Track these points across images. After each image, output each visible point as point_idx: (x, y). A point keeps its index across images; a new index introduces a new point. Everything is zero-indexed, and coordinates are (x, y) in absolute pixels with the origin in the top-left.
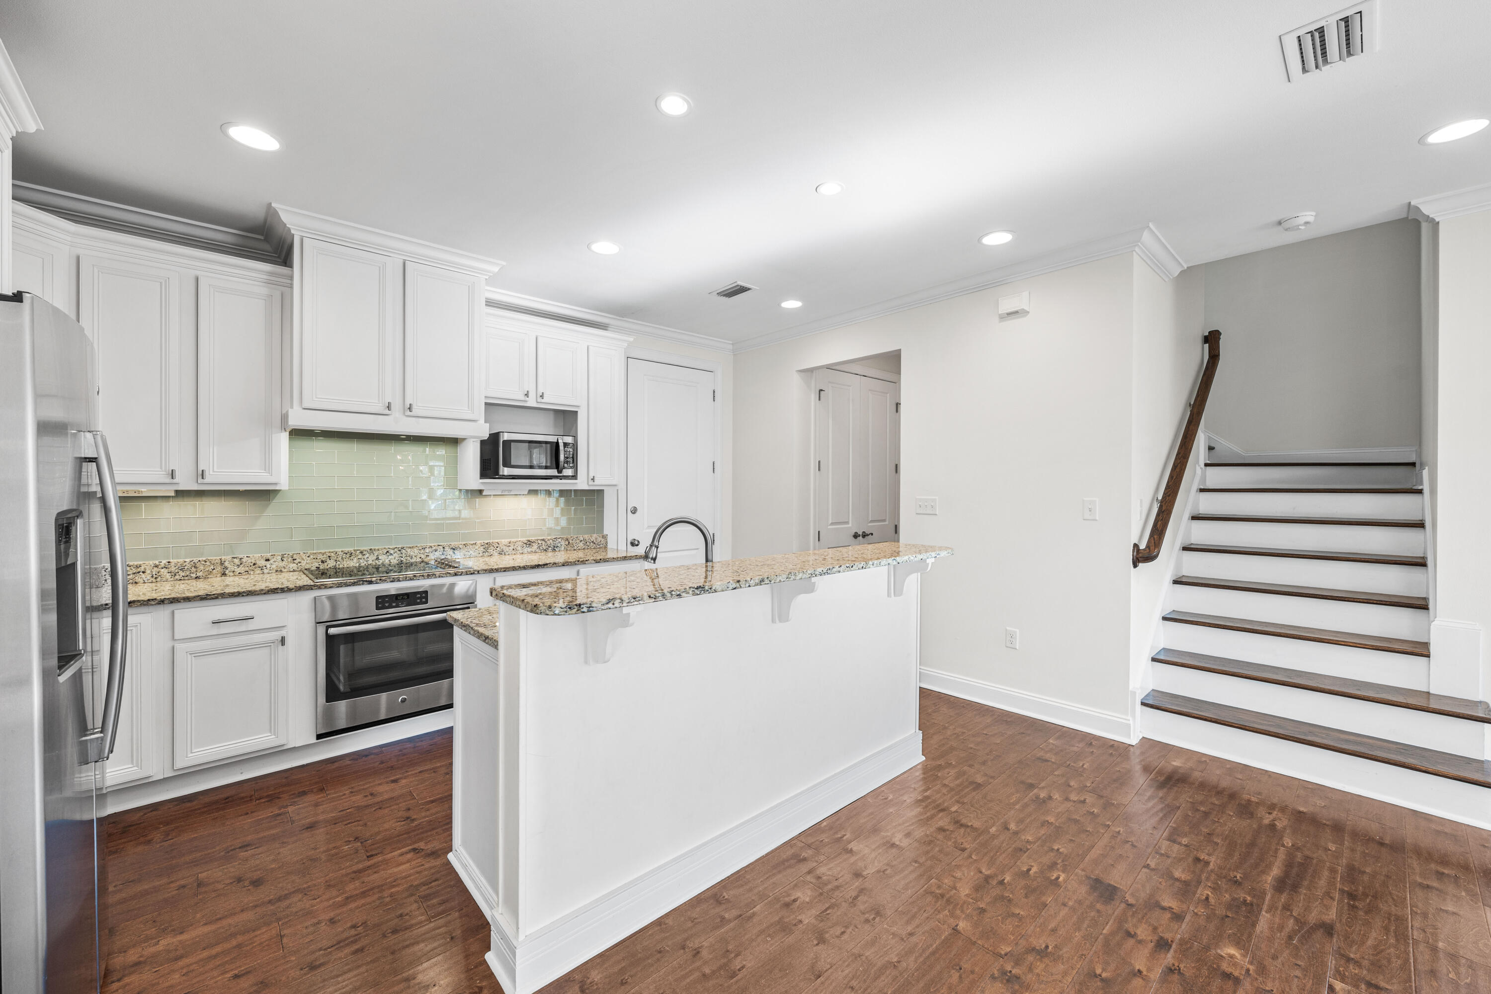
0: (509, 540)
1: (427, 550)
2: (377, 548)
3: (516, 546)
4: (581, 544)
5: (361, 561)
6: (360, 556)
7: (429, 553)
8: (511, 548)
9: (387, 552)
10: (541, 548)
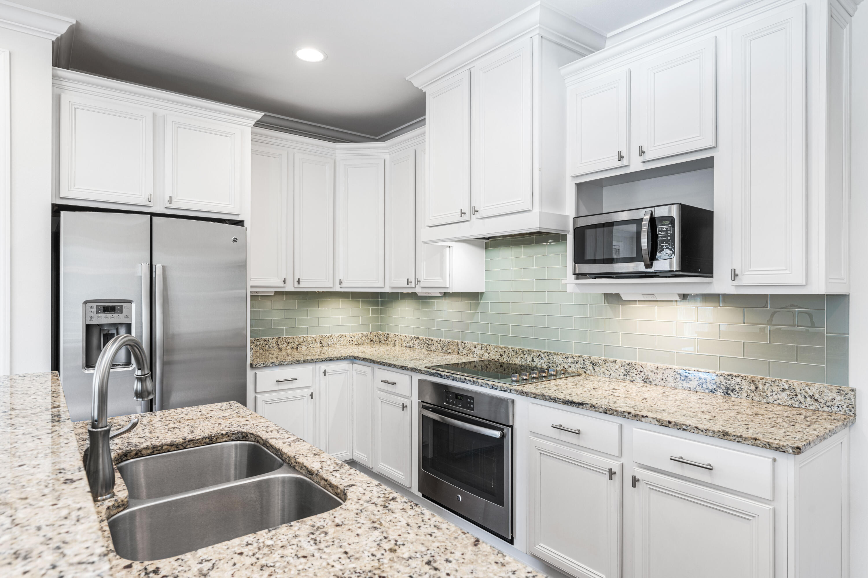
0: (657, 365)
1: (570, 360)
2: (533, 349)
3: (665, 376)
4: (784, 397)
5: (523, 359)
6: (522, 356)
7: (571, 363)
8: (660, 376)
9: (539, 355)
10: (704, 386)
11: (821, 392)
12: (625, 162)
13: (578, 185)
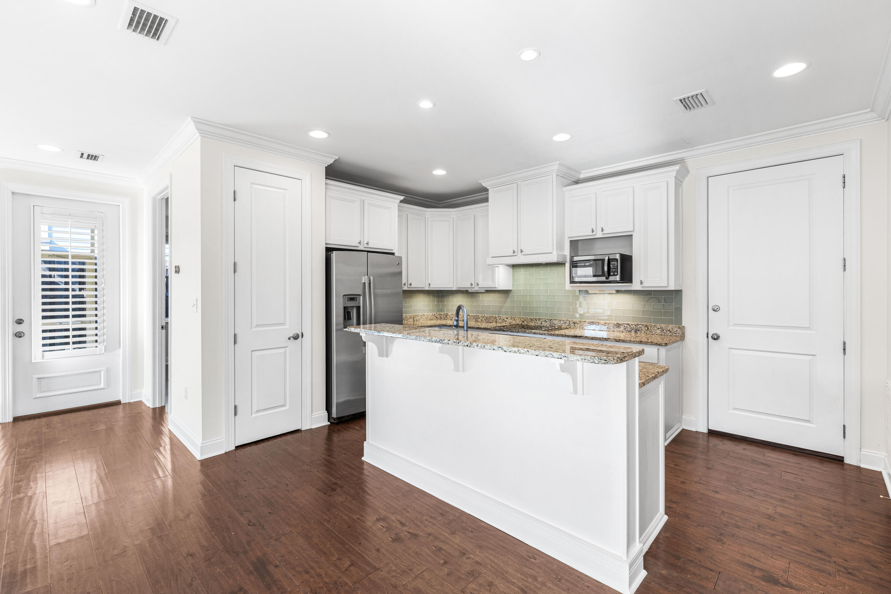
0: (605, 322)
1: (562, 322)
2: (541, 318)
3: (609, 326)
4: (659, 331)
5: (536, 323)
6: (535, 321)
9: (545, 320)
10: (626, 329)
11: (672, 328)
12: (594, 233)
13: (571, 241)
